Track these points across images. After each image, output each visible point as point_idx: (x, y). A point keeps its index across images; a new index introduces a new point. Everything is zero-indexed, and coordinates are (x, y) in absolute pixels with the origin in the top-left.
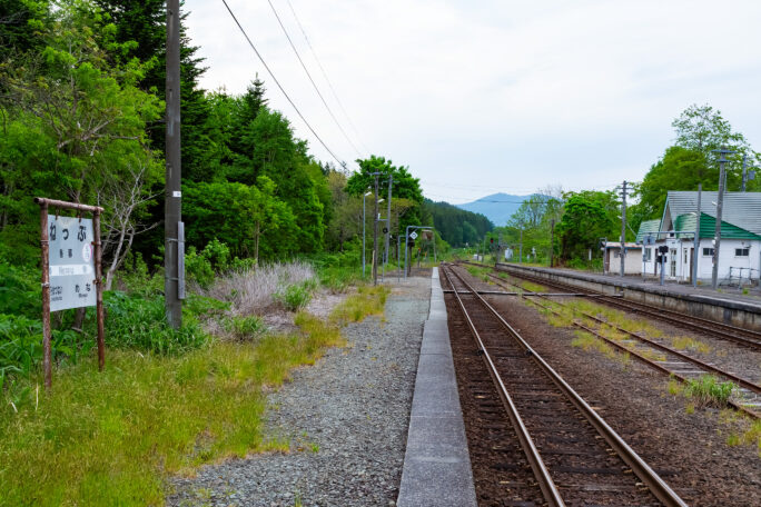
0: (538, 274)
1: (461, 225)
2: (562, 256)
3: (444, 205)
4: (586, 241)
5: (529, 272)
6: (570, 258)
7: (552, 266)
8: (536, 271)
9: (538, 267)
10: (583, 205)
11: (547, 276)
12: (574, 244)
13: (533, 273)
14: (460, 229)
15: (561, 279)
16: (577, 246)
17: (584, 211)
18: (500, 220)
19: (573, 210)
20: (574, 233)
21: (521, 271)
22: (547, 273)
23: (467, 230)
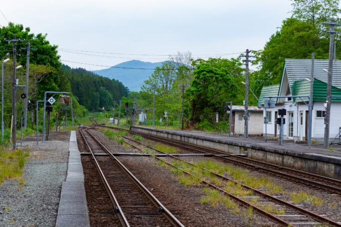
0: (170, 136)
1: (97, 90)
2: (192, 119)
3: (81, 71)
4: (213, 105)
5: (162, 135)
6: (199, 121)
7: (183, 129)
8: (168, 133)
9: (170, 129)
10: (211, 71)
11: (178, 138)
12: (203, 108)
13: (166, 135)
14: (97, 94)
15: (192, 141)
16: (205, 110)
17: (212, 77)
18: (134, 86)
19: (201, 76)
21: (155, 133)
22: (178, 135)
23: (103, 95)
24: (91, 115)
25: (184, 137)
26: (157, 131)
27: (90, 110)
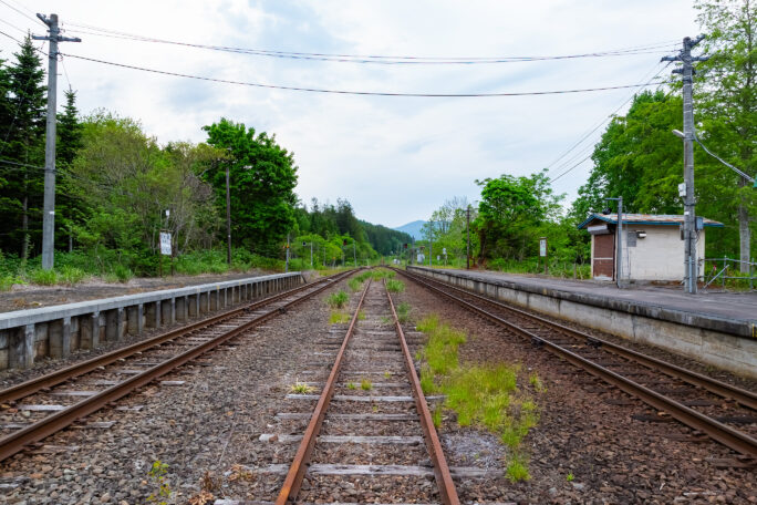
0: (453, 281)
1: (390, 239)
6: (489, 257)
7: (468, 268)
8: (450, 275)
9: (449, 269)
10: (507, 189)
11: (471, 285)
12: (495, 240)
13: (446, 278)
14: (389, 242)
16: (499, 242)
17: (508, 196)
19: (494, 196)
20: (496, 225)
22: (471, 279)
23: (394, 243)
24: (383, 258)
25: (485, 283)
26: (434, 272)
27: (384, 254)
